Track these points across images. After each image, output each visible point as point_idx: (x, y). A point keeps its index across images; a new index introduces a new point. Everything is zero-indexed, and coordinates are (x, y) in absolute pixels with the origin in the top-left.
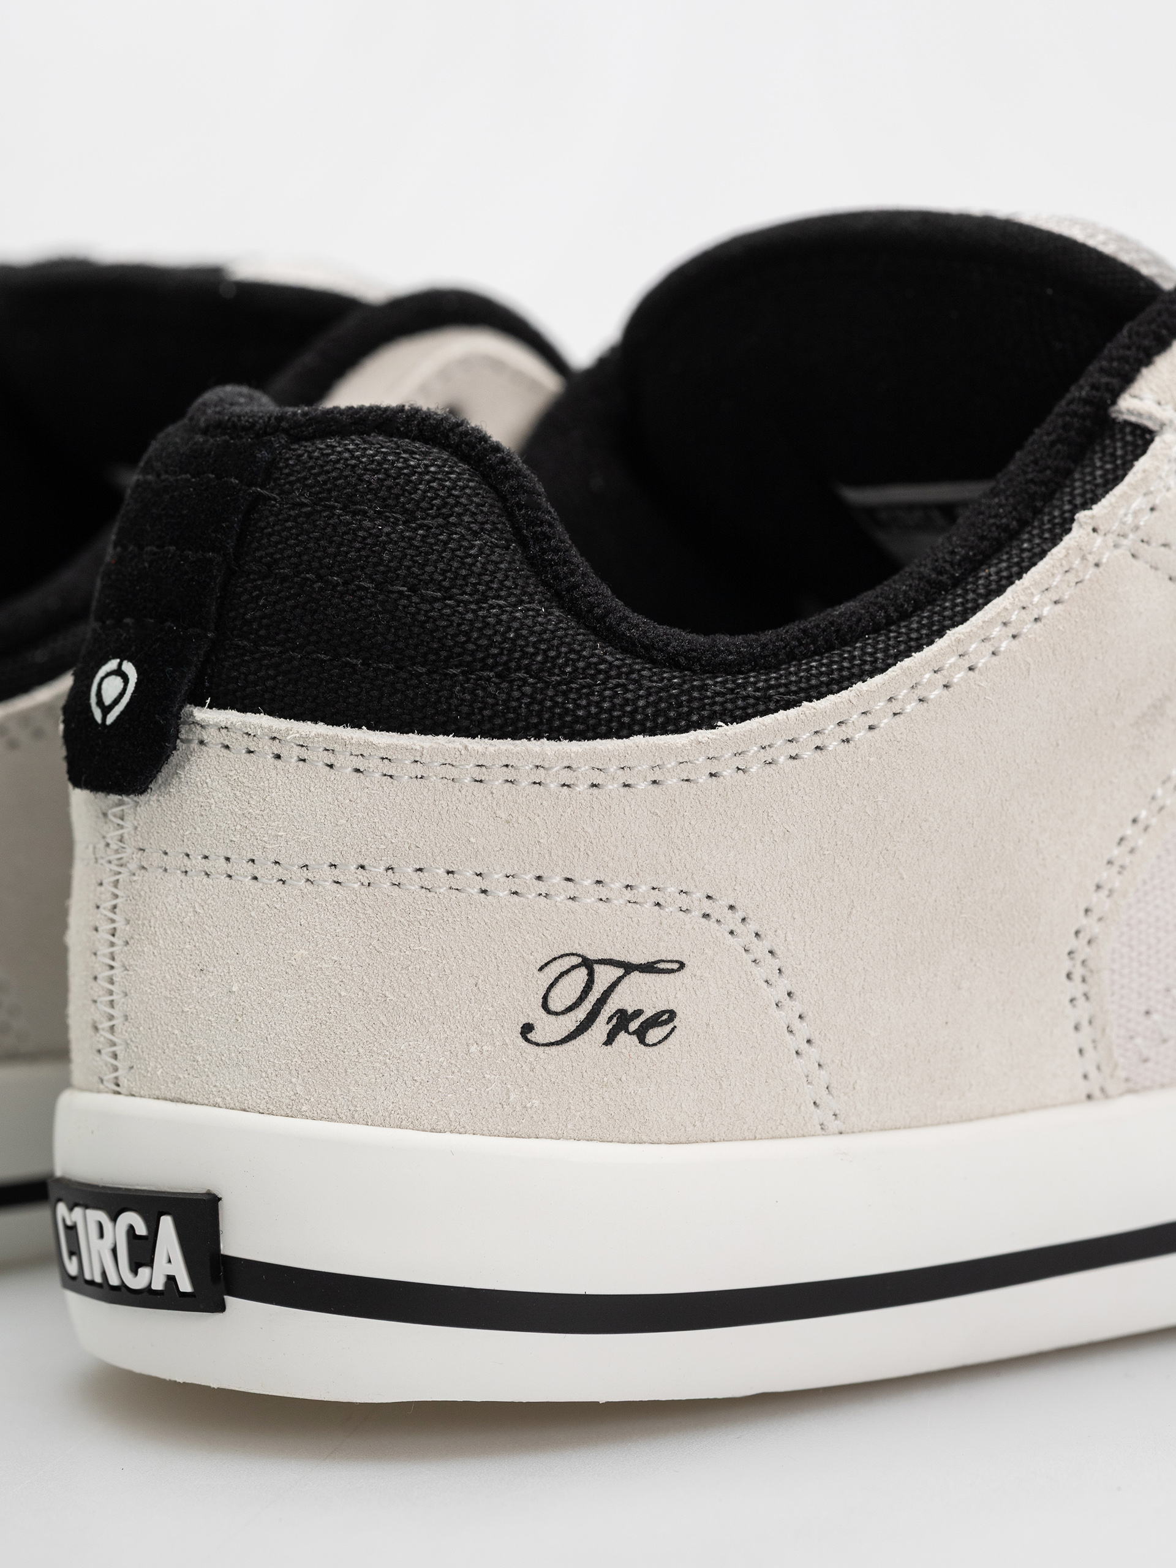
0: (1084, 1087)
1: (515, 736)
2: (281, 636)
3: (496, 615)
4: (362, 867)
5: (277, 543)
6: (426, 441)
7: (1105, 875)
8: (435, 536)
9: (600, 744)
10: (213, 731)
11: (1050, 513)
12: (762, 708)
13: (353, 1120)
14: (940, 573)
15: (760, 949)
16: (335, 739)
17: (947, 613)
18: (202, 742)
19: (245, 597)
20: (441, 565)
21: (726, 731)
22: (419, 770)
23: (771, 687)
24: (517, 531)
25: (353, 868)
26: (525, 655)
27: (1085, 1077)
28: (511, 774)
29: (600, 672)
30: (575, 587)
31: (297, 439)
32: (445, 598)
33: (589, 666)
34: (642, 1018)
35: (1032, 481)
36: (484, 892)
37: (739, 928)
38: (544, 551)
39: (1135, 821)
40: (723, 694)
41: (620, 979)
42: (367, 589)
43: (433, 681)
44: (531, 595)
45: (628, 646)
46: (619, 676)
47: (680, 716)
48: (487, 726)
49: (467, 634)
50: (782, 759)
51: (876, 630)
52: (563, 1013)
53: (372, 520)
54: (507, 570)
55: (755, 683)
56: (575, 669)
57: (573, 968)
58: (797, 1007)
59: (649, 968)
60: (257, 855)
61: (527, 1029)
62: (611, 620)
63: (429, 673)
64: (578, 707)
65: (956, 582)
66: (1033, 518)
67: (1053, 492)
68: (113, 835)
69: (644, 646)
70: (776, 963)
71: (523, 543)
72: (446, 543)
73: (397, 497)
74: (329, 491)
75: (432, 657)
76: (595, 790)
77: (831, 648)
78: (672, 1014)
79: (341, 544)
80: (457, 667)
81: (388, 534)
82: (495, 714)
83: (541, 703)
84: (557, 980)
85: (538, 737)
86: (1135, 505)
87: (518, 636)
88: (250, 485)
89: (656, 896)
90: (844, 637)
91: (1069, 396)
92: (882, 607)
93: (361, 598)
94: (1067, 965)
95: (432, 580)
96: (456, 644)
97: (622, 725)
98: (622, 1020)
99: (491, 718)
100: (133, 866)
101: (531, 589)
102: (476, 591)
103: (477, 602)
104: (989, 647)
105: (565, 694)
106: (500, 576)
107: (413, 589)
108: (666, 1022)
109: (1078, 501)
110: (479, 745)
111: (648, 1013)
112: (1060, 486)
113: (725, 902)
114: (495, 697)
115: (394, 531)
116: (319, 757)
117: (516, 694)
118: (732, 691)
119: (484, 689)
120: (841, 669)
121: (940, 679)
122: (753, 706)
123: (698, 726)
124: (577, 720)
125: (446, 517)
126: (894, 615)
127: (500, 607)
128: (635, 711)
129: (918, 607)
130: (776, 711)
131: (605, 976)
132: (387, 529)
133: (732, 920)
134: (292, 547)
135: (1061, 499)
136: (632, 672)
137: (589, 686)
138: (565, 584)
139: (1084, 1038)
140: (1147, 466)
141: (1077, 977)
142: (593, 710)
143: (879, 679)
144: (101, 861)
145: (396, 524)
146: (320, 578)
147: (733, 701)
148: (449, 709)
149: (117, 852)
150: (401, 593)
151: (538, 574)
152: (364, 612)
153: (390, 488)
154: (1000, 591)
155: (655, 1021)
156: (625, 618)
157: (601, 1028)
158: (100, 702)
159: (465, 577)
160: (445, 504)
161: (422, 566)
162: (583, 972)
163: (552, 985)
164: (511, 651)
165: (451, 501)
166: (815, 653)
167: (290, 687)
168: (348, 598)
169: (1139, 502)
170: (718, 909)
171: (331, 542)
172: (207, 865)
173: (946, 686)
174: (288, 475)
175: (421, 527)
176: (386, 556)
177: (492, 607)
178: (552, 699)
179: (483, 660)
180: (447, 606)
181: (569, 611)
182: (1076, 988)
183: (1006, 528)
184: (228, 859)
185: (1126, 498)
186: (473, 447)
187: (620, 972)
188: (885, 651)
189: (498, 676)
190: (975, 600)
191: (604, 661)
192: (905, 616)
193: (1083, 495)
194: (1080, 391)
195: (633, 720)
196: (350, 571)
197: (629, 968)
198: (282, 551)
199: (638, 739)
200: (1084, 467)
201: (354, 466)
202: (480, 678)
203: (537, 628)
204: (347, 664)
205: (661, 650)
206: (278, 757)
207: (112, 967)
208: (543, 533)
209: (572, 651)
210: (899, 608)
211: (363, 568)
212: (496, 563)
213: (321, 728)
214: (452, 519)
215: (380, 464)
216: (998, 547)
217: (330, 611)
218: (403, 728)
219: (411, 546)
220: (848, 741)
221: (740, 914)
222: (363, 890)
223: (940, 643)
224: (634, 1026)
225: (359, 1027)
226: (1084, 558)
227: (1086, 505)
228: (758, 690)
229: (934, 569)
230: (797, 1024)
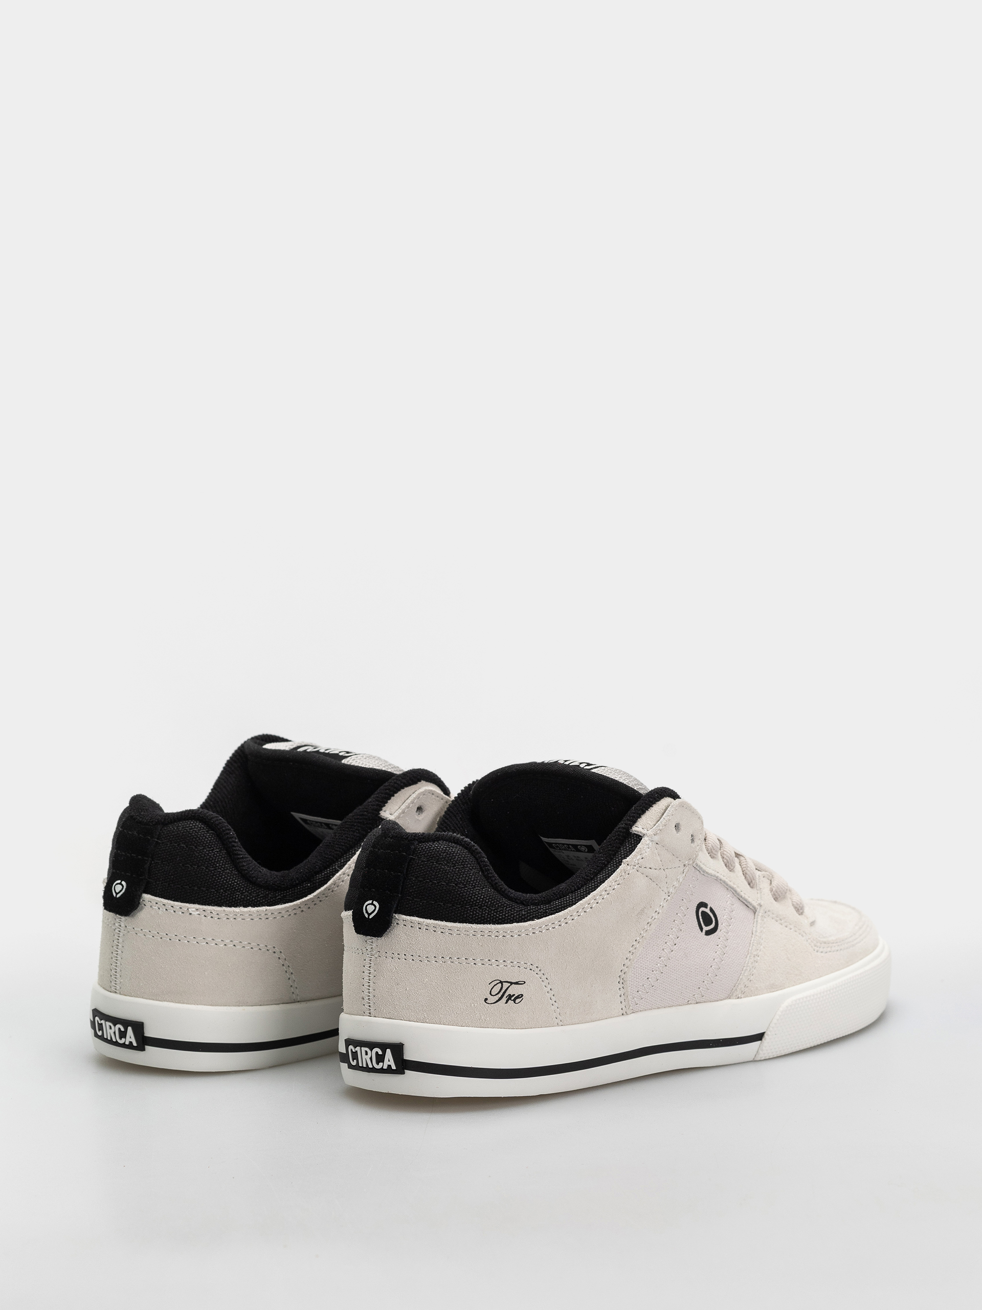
0: (622, 1011)
1: (484, 923)
2: (420, 897)
3: (478, 892)
4: (443, 957)
5: (418, 872)
6: (455, 843)
7: (629, 955)
8: (461, 870)
9: (505, 925)
10: (402, 921)
11: (615, 860)
12: (545, 915)
13: (440, 1024)
14: (587, 876)
15: (544, 978)
16: (437, 924)
17: (590, 888)
18: (398, 924)
19: (410, 885)
20: (463, 878)
21: (537, 921)
22: (459, 932)
23: (547, 909)
24: (481, 868)
25: (440, 958)
26: (486, 902)
27: (622, 1009)
28: (482, 933)
29: (505, 906)
30: (497, 883)
31: (420, 842)
32: (465, 887)
33: (502, 905)
34: (515, 996)
35: (610, 850)
36: (475, 964)
37: (539, 973)
38: (488, 874)
39: (636, 940)
40: (535, 912)
41: (509, 986)
42: (444, 885)
43: (462, 909)
44: (486, 886)
45: (510, 899)
46: (509, 907)
47: (525, 918)
48: (476, 921)
49: (471, 897)
50: (550, 929)
51: (572, 892)
52: (495, 995)
53: (444, 866)
54: (480, 879)
55: (543, 908)
56: (499, 906)
57: (498, 983)
58: (553, 993)
59: (517, 983)
60: (414, 954)
61: (486, 999)
62: (506, 892)
63: (461, 907)
64: (500, 916)
65: (592, 879)
66: (611, 861)
67: (616, 853)
68: (369, 947)
69: (515, 899)
70: (548, 981)
71: (483, 872)
72: (464, 872)
73: (450, 860)
74: (432, 858)
75: (462, 903)
76: (504, 937)
77: (561, 898)
78: (522, 995)
79: (436, 872)
80: (468, 905)
81: (449, 870)
82: (479, 918)
83: (490, 915)
84: (493, 987)
85: (490, 924)
86: (638, 858)
87: (484, 897)
88: (409, 855)
89: (518, 964)
90: (563, 895)
91: (619, 826)
92: (573, 886)
93: (443, 887)
94: (619, 980)
95: (461, 882)
96: (468, 899)
97: (511, 920)
98: (510, 997)
99: (477, 919)
100: (376, 956)
101: (486, 884)
102: (472, 885)
103: (473, 888)
104: (602, 897)
105: (496, 912)
106: (478, 881)
107: (456, 885)
108: (521, 997)
109: (623, 856)
110: (474, 926)
111: (516, 995)
112: (618, 852)
113: (535, 966)
114: (478, 913)
115: (450, 869)
116: (432, 929)
117: (484, 913)
118: (537, 910)
119: (476, 911)
120: (564, 904)
121: (590, 906)
122: (543, 914)
123: (529, 920)
124: (499, 919)
125: (463, 865)
126: (576, 888)
127: (479, 889)
128: (514, 916)
129: (582, 886)
130: (549, 916)
131: (506, 985)
132: (448, 869)
133: (537, 970)
134: (422, 873)
135: (618, 856)
136: (512, 906)
137: (502, 910)
138: (494, 882)
139: (622, 999)
140: (641, 847)
141: (621, 983)
142: (504, 916)
143: (574, 906)
144: (364, 954)
145: (450, 867)
146: (431, 881)
147: (538, 913)
148: (467, 916)
149: (370, 952)
150: (453, 886)
151: (487, 880)
152: (444, 891)
153: (448, 857)
154: (604, 882)
155: (518, 997)
156: (509, 891)
157: (504, 999)
158: (367, 912)
159: (469, 881)
160: (463, 862)
161: (458, 879)
162: (500, 984)
163: (492, 988)
164: (482, 901)
165: (464, 861)
166: (557, 899)
167: (423, 910)
168: (439, 887)
169: (639, 857)
170: (534, 968)
171: (433, 872)
172: (399, 956)
173: (591, 908)
174: (420, 853)
175: (457, 868)
176: (449, 876)
177: (477, 889)
178: (493, 914)
179: (475, 904)
180: (465, 889)
181: (495, 890)
182: (621, 986)
183: (604, 863)
184: (405, 955)
185: (636, 856)
186: (468, 845)
187: (509, 984)
188: (575, 898)
189: (479, 908)
190: (597, 884)
191: (505, 903)
192: (579, 888)
193: (624, 854)
194: (621, 825)
195: (514, 919)
196: (439, 880)
197: (511, 983)
198: (420, 874)
199: (515, 924)
200: (624, 846)
201: (438, 851)
202: (474, 908)
203: (489, 895)
204: (439, 904)
205: (519, 900)
206: (420, 928)
207: (369, 983)
208: (488, 869)
209: (497, 901)
210: (578, 886)
211: (442, 879)
212: (477, 878)
213: (432, 921)
214: (465, 866)
215: (445, 850)
216: (602, 869)
217: (434, 890)
218: (455, 921)
219: (455, 873)
220: (567, 923)
221: (539, 969)
222: (443, 963)
223: (589, 897)
224: (512, 999)
225: (442, 999)
226: (625, 872)
227: (625, 858)
228: (544, 910)
229: (586, 875)
230: (552, 997)
